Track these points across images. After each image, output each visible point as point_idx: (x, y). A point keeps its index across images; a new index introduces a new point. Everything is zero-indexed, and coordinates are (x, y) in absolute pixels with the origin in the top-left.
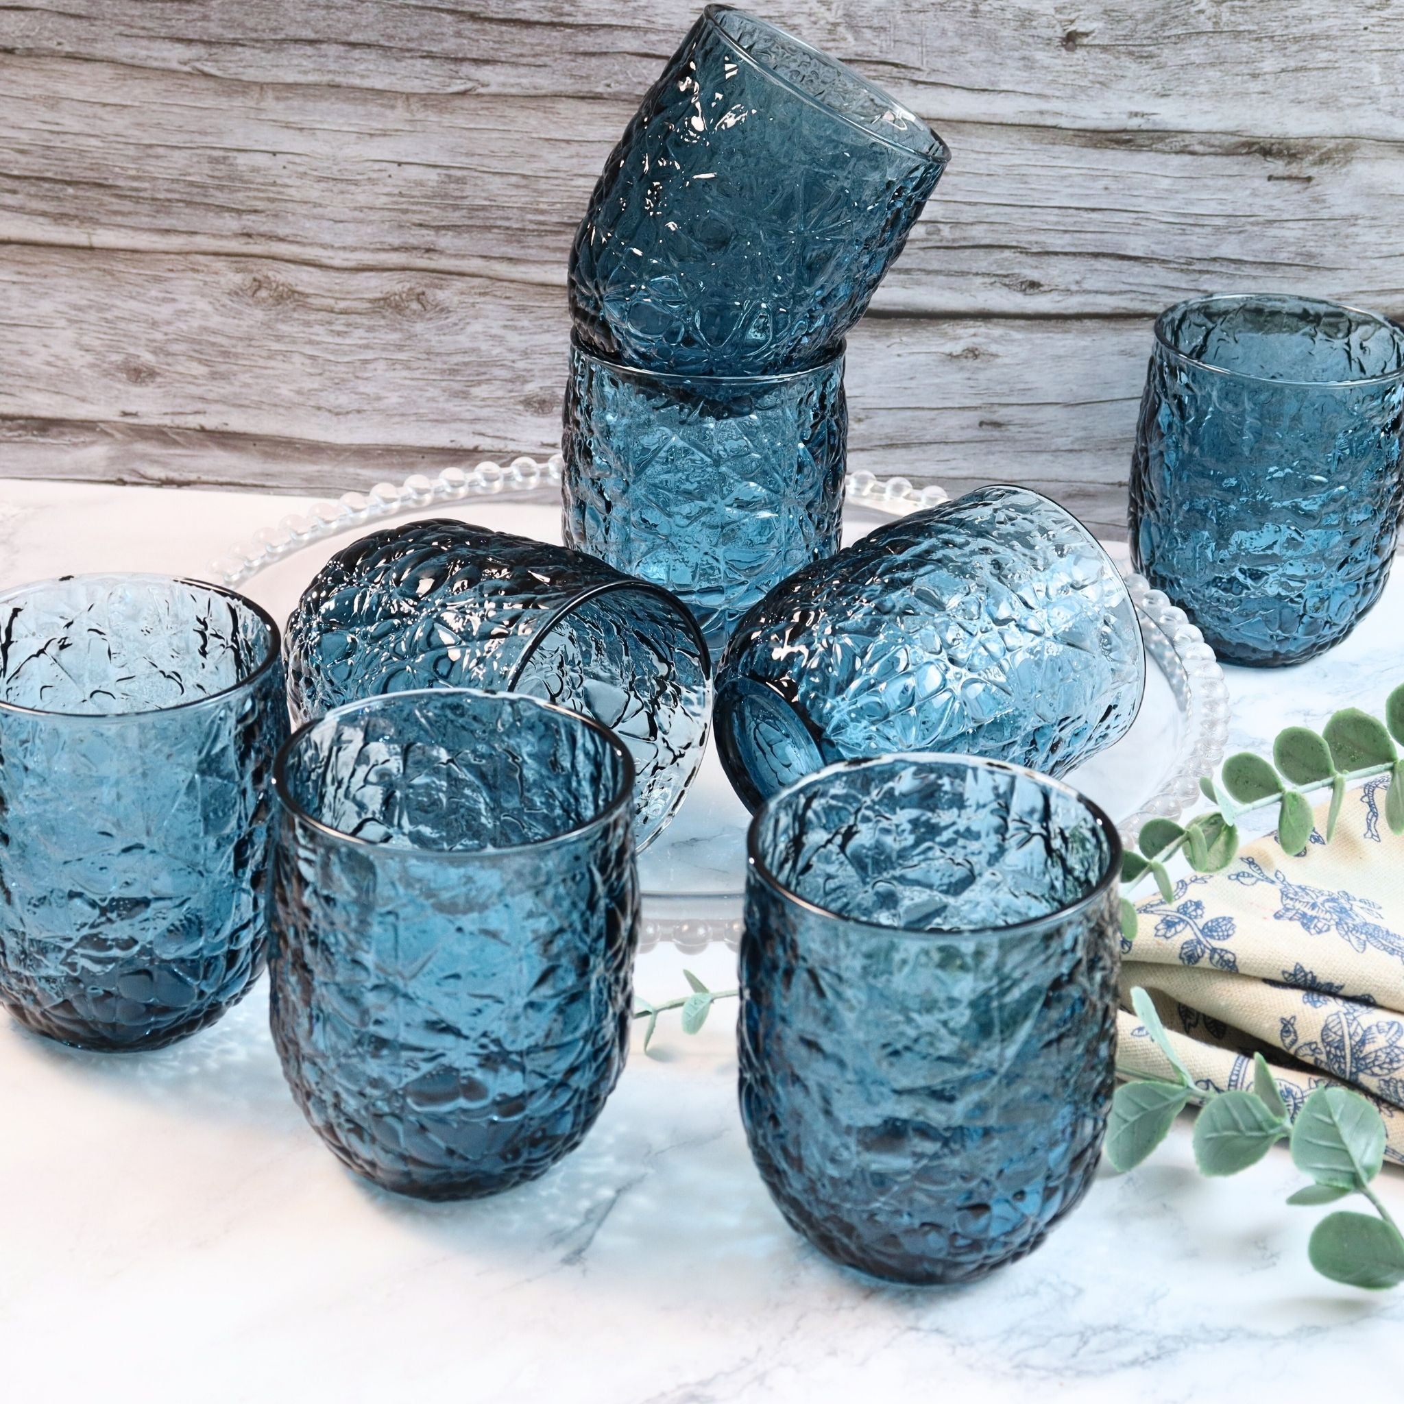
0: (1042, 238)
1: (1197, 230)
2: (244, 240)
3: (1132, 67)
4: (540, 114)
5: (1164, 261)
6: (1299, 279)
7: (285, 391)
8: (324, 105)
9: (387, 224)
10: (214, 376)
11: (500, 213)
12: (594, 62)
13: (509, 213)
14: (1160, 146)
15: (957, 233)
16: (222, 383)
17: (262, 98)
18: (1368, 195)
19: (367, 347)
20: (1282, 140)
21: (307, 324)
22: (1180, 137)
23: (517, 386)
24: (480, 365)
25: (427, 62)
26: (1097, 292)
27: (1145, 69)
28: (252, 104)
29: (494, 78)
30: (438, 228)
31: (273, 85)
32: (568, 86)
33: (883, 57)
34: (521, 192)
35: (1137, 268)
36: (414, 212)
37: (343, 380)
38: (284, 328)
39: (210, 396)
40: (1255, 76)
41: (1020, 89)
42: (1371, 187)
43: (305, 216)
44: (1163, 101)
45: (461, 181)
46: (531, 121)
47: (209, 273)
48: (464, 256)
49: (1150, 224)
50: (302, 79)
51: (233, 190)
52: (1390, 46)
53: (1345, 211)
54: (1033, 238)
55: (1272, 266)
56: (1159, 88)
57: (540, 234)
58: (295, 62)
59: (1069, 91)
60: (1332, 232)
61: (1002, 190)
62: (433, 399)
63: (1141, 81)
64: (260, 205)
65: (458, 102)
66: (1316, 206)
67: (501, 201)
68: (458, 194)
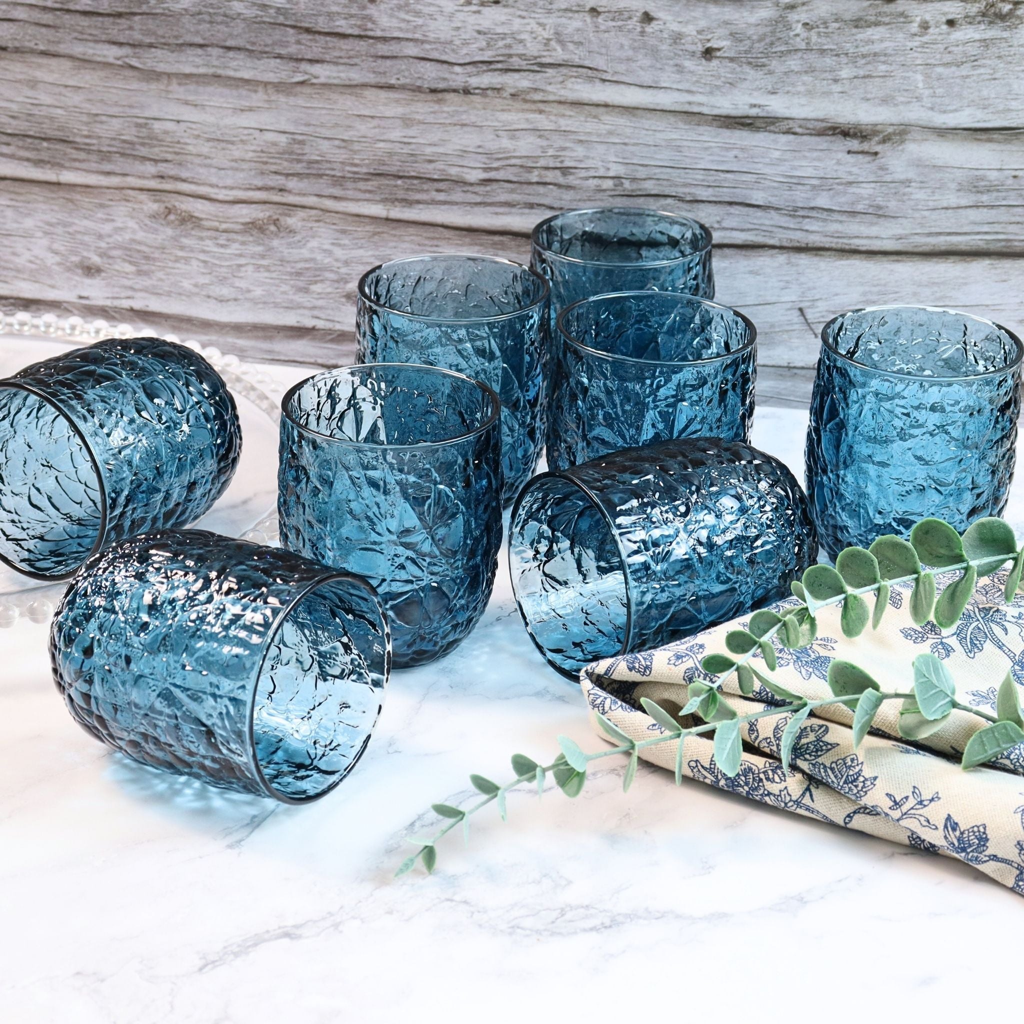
0: (693, 190)
1: (800, 187)
2: (159, 180)
3: (751, 73)
4: (353, 98)
5: (777, 209)
6: (872, 224)
7: (186, 284)
8: (210, 89)
9: (253, 173)
10: (140, 273)
11: (328, 165)
12: (388, 63)
13: (335, 166)
14: (772, 128)
15: (635, 186)
16: (145, 278)
17: (169, 84)
18: (918, 166)
19: (241, 255)
20: (856, 126)
21: (201, 239)
22: (786, 122)
23: (341, 285)
24: (316, 270)
25: (278, 60)
26: (732, 229)
27: (760, 74)
28: (163, 87)
29: (323, 73)
30: (287, 175)
31: (178, 75)
32: (371, 79)
33: (581, 63)
34: (342, 151)
35: (759, 213)
36: (272, 164)
37: (225, 278)
38: (185, 241)
39: (137, 286)
40: (836, 81)
41: (675, 86)
42: (919, 160)
43: (200, 165)
44: (773, 97)
45: (302, 143)
46: (347, 103)
47: (136, 202)
48: (304, 195)
49: (767, 183)
50: (194, 71)
51: (152, 146)
52: (929, 61)
53: (902, 177)
54: (687, 190)
55: (853, 213)
56: (770, 87)
57: (355, 180)
58: (191, 59)
59: (708, 89)
60: (893, 191)
61: (664, 157)
62: (284, 293)
63: (757, 83)
64: (169, 157)
65: (299, 89)
66: (880, 173)
67: (329, 157)
68: (299, 151)
